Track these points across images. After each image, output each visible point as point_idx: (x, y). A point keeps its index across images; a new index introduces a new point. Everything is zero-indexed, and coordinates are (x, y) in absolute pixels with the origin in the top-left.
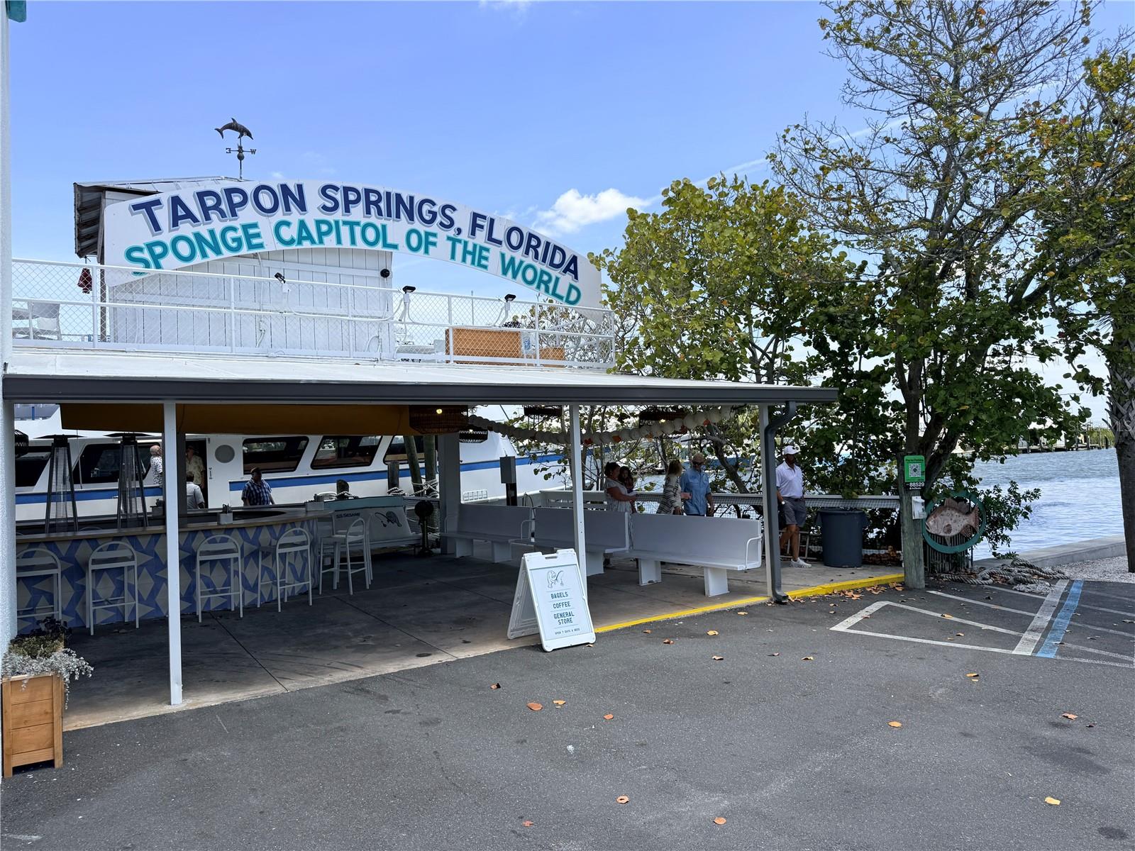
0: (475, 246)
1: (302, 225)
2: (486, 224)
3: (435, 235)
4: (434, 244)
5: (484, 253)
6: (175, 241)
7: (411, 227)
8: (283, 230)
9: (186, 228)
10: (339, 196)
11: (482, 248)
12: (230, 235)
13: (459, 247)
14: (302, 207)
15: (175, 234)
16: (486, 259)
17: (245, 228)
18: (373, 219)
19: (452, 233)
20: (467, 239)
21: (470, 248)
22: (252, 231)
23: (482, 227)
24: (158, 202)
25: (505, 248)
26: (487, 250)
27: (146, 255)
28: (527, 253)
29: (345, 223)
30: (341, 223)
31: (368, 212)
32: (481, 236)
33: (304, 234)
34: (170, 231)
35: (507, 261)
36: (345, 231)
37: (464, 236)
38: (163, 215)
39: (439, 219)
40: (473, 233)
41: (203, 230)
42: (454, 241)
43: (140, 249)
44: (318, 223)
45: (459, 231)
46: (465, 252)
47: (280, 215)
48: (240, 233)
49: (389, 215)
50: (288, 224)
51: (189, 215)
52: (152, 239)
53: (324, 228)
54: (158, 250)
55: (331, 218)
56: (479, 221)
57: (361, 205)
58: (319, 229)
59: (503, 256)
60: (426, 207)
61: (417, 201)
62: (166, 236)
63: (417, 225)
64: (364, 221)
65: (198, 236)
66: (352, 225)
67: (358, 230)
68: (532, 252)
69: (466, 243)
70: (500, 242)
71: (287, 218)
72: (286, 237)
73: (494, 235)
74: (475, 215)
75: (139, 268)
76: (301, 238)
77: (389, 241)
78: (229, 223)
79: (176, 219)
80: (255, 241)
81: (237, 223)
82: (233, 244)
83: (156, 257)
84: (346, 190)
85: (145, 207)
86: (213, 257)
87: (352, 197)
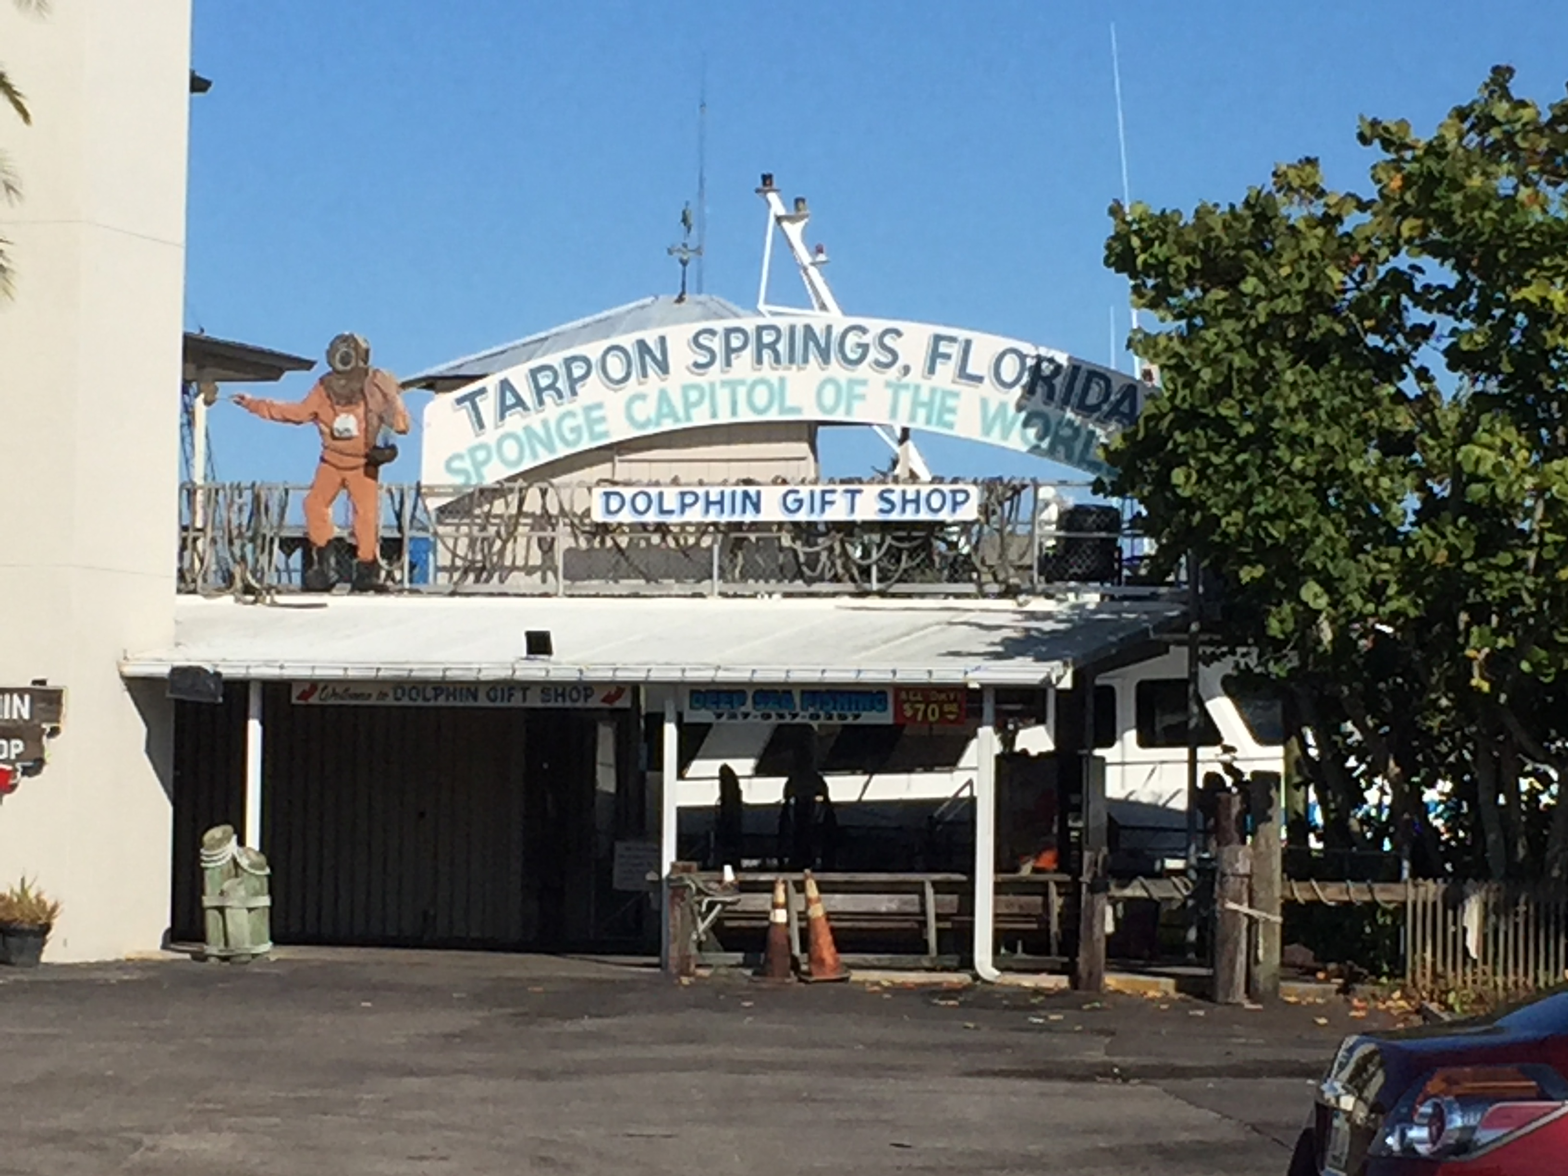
0: (933, 391)
1: (663, 396)
2: (954, 350)
3: (864, 382)
4: (862, 397)
5: (951, 402)
6: (501, 443)
7: (824, 375)
8: (637, 405)
9: (515, 421)
10: (716, 344)
11: (947, 394)
12: (568, 423)
13: (905, 398)
14: (664, 367)
15: (501, 431)
16: (952, 411)
17: (588, 409)
18: (767, 371)
19: (893, 373)
20: (920, 381)
21: (924, 396)
22: (595, 414)
23: (948, 357)
24: (483, 391)
25: (988, 387)
26: (956, 395)
27: (467, 464)
28: (1032, 390)
30: (718, 385)
31: (759, 360)
32: (946, 370)
33: (665, 410)
34: (497, 427)
35: (992, 408)
36: (723, 396)
37: (915, 376)
38: (488, 406)
39: (874, 354)
40: (932, 370)
42: (896, 388)
43: (459, 457)
44: (686, 389)
45: (907, 370)
46: (916, 404)
47: (632, 387)
48: (580, 420)
49: (792, 360)
51: (520, 402)
52: (477, 441)
53: (694, 396)
54: (481, 455)
55: (702, 381)
56: (943, 348)
57: (748, 353)
58: (686, 398)
59: (984, 403)
60: (852, 339)
61: (836, 332)
62: (491, 435)
63: (835, 368)
64: (751, 376)
65: (527, 429)
66: (734, 385)
67: (742, 391)
69: (917, 388)
70: (979, 379)
71: (642, 389)
72: (640, 417)
73: (971, 370)
74: (938, 338)
75: (459, 480)
76: (660, 416)
77: (789, 403)
78: (567, 407)
79: (503, 410)
80: (599, 428)
81: (576, 405)
82: (570, 437)
83: (478, 466)
84: (728, 332)
85: (471, 398)
86: (545, 457)
87: (736, 342)
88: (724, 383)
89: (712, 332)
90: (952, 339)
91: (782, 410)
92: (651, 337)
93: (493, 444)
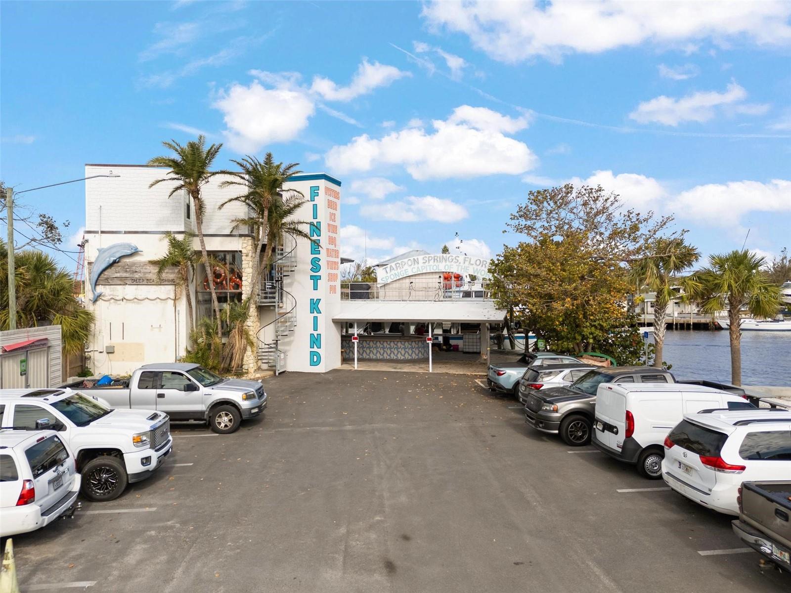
0: (465, 267)
1: (418, 268)
2: (469, 260)
3: (453, 265)
4: (452, 268)
5: (468, 268)
6: (390, 276)
7: (446, 264)
8: (414, 269)
9: (393, 272)
10: (427, 259)
11: (467, 267)
12: (402, 272)
13: (460, 268)
14: (418, 263)
15: (391, 273)
17: (405, 270)
18: (436, 263)
19: (458, 264)
21: (463, 267)
22: (407, 271)
23: (467, 261)
24: (387, 267)
25: (474, 266)
27: (385, 279)
28: (482, 266)
31: (434, 261)
32: (467, 263)
35: (475, 269)
37: (461, 264)
38: (388, 270)
39: (454, 260)
40: (464, 263)
41: (396, 272)
44: (422, 267)
45: (460, 263)
46: (461, 269)
47: (412, 266)
48: (404, 272)
50: (414, 268)
51: (393, 269)
52: (386, 275)
54: (387, 278)
55: (425, 265)
56: (466, 259)
57: (433, 261)
58: (422, 268)
59: (474, 268)
60: (450, 258)
61: (447, 257)
62: (389, 275)
63: (448, 263)
64: (433, 264)
65: (395, 273)
66: (430, 266)
67: (432, 267)
68: (484, 266)
69: (462, 266)
71: (414, 266)
72: (414, 271)
73: (471, 263)
75: (384, 282)
76: (417, 271)
77: (440, 269)
78: (401, 270)
79: (391, 270)
80: (407, 273)
81: (403, 269)
82: (402, 275)
83: (387, 280)
84: (429, 257)
85: (385, 268)
86: (398, 278)
87: (430, 259)
88: (428, 266)
89: (426, 257)
91: (439, 270)
92: (416, 258)
93: (389, 276)
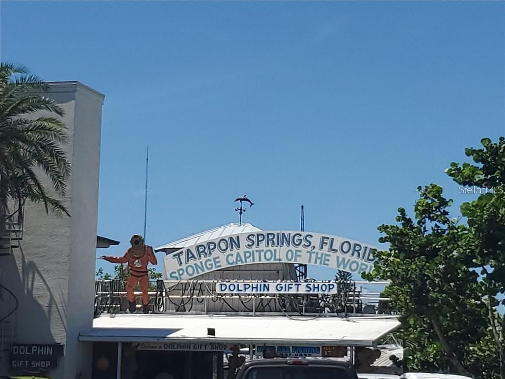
5: (327, 258)
7: (289, 249)
8: (230, 257)
9: (192, 262)
14: (238, 246)
18: (270, 248)
20: (318, 251)
21: (319, 255)
22: (217, 260)
23: (327, 243)
25: (339, 253)
26: (329, 255)
29: (257, 251)
30: (255, 251)
33: (238, 259)
34: (186, 264)
35: (340, 260)
36: (257, 255)
38: (183, 257)
39: (303, 243)
42: (310, 253)
43: (175, 273)
44: (245, 253)
45: (314, 247)
46: (317, 258)
47: (229, 251)
48: (212, 262)
49: (278, 244)
50: (232, 255)
51: (193, 256)
52: (179, 268)
53: (247, 254)
54: (181, 272)
55: (250, 250)
56: (325, 241)
57: (265, 242)
58: (245, 255)
59: (338, 257)
60: (297, 238)
61: (292, 236)
62: (184, 266)
63: (292, 247)
64: (265, 249)
65: (196, 265)
66: (260, 252)
67: (263, 254)
68: (356, 253)
69: (317, 253)
70: (336, 250)
71: (231, 252)
72: (231, 261)
73: (334, 247)
74: (323, 238)
76: (237, 261)
77: (277, 257)
78: (208, 258)
79: (188, 259)
80: (218, 264)
81: (211, 257)
82: (209, 267)
83: (180, 275)
84: (258, 235)
85: (178, 254)
86: (201, 273)
87: (261, 238)
89: (253, 235)
90: (328, 238)
91: (275, 259)
93: (185, 269)
